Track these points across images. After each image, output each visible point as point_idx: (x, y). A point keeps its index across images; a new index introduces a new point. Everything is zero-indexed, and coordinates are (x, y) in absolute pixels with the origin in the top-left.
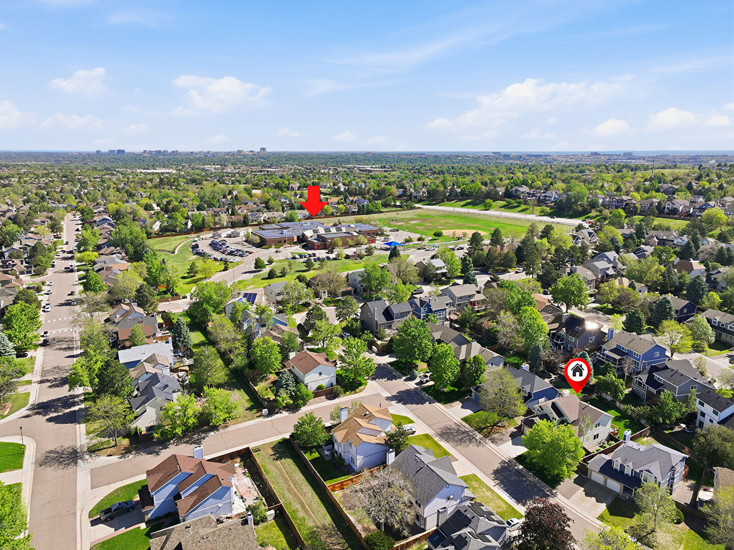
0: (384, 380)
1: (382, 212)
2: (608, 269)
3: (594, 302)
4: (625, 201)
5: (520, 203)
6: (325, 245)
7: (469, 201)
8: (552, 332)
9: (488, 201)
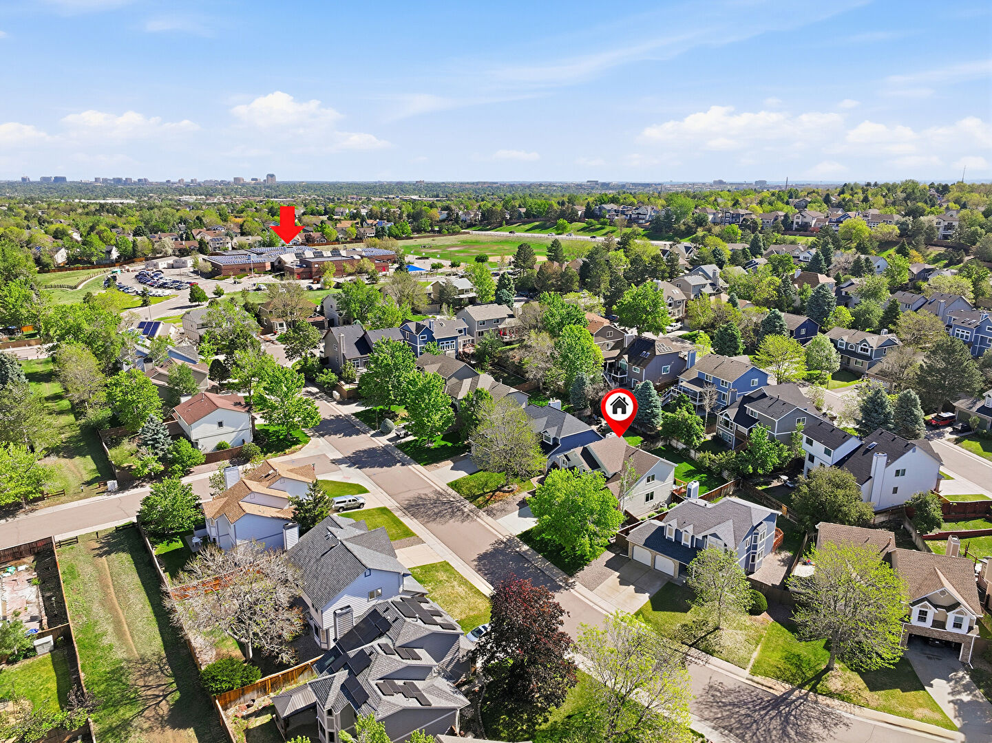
0: (338, 436)
1: (412, 238)
2: (704, 286)
3: (680, 329)
4: (743, 215)
5: (604, 224)
6: (311, 272)
7: (537, 223)
8: (609, 361)
9: (561, 221)
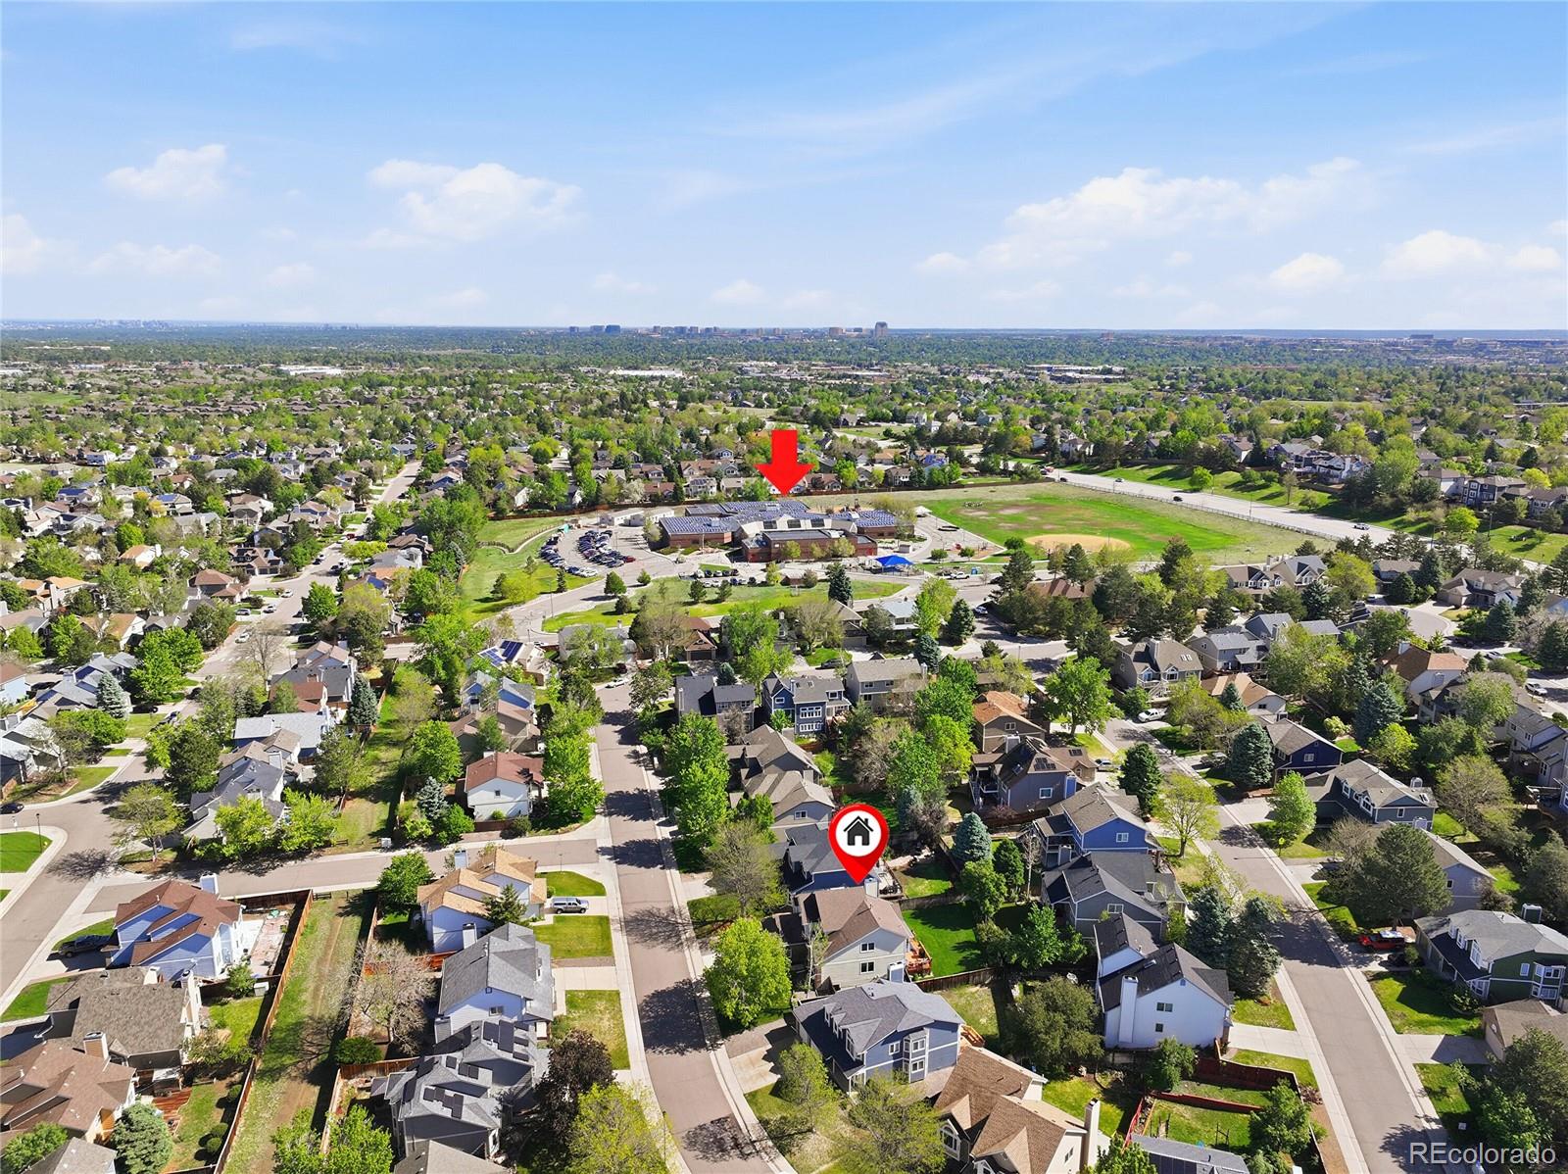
0: (626, 818)
2: (1243, 651)
4: (1501, 489)
5: (1270, 479)
6: (770, 554)
7: (1169, 468)
8: (978, 769)
9: (1199, 471)
